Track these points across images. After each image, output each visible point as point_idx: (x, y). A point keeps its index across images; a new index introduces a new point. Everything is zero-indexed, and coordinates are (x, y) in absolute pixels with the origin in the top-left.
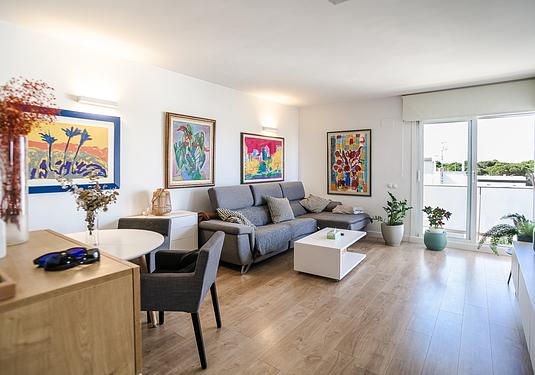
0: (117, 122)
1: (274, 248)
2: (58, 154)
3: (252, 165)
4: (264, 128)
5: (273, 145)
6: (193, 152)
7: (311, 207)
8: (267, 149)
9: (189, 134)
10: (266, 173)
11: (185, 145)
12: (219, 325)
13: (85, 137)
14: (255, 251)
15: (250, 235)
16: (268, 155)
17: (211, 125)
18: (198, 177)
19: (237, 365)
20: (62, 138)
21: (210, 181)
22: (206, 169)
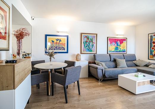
0: (68, 37)
1: (112, 76)
2: (54, 45)
3: (112, 47)
4: (117, 35)
5: (122, 41)
6: (89, 44)
7: (138, 64)
8: (119, 42)
9: (88, 39)
10: (118, 50)
11: (87, 41)
12: (79, 94)
13: (60, 41)
14: (104, 76)
15: (102, 70)
16: (119, 44)
17: (96, 35)
18: (91, 51)
19: (75, 106)
20: (55, 41)
21: (95, 52)
22: (94, 49)
